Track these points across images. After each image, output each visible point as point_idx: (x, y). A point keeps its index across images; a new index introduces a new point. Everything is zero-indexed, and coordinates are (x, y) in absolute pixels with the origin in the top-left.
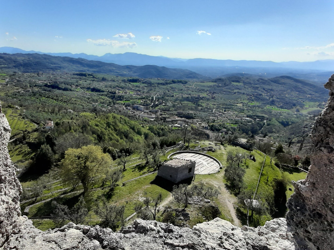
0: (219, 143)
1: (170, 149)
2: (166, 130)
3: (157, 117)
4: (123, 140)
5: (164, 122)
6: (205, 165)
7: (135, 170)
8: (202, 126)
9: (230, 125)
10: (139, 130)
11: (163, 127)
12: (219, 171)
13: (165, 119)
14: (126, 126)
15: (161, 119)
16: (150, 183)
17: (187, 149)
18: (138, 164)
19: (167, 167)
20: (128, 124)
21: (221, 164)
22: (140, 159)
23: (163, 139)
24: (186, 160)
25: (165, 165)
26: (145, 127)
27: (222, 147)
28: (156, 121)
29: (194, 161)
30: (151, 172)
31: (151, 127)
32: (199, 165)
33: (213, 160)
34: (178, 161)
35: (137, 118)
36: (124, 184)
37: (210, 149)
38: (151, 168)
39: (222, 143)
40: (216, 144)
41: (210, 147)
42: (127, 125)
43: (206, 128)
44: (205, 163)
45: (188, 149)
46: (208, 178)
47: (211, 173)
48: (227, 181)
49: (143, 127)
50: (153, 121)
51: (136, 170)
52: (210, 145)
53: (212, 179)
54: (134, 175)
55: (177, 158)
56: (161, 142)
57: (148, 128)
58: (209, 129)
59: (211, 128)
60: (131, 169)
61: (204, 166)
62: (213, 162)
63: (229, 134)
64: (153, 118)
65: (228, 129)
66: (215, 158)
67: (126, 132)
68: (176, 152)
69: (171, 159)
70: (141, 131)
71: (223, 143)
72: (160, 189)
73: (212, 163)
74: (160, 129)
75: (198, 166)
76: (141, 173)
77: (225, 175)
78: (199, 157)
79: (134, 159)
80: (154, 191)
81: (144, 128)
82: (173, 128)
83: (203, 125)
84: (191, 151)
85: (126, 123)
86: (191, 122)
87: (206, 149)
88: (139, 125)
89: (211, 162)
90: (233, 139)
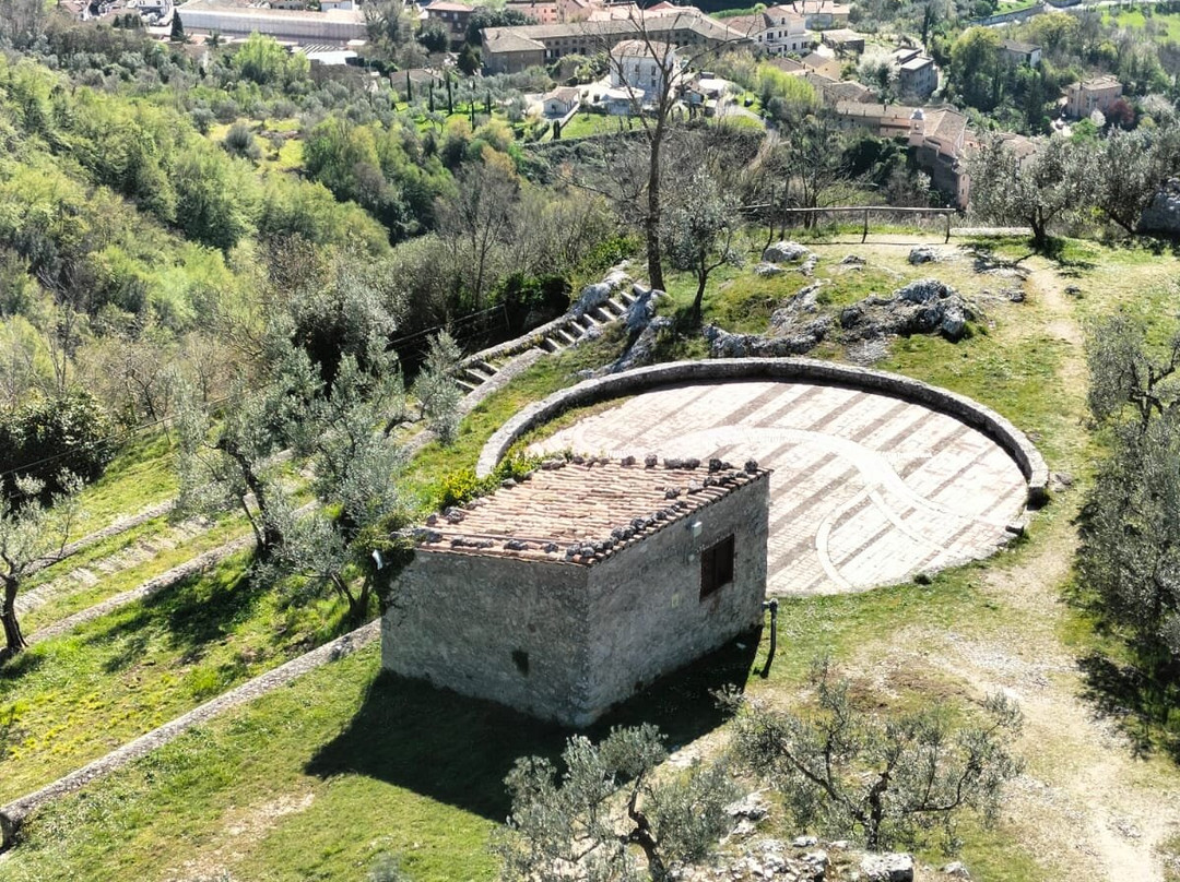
0: (1015, 241)
1: (508, 362)
2: (493, 157)
3: (378, 16)
4: (33, 320)
5: (466, 66)
6: (881, 490)
7: (140, 647)
8: (869, 73)
9: (1149, 29)
10: (193, 187)
11: (453, 125)
12: (1020, 537)
13: (478, 39)
14: (45, 161)
15: (435, 44)
16: (310, 769)
17: (691, 345)
18: (167, 577)
19: (468, 564)
20: (65, 138)
21: (1036, 459)
22: (177, 516)
23: (430, 269)
24: (670, 465)
25: (445, 545)
26: (260, 143)
27: (1042, 272)
28: (378, 66)
29: (751, 467)
30: (313, 642)
31: (326, 144)
32: (817, 497)
33: (955, 424)
34: (582, 488)
35: (152, 60)
36: (19, 824)
37: (921, 314)
38: (317, 593)
39: (1039, 231)
40: (982, 255)
41: (915, 296)
42: (55, 148)
43: (911, 86)
44: (874, 466)
45: (697, 344)
46: (910, 619)
47: (940, 562)
48: (1101, 627)
49: (238, 145)
50: (336, 71)
51: (153, 649)
52: (922, 268)
53: (947, 621)
54: (127, 701)
55: (577, 451)
56: (413, 302)
57: (293, 154)
58: (944, 93)
59: (966, 74)
60: (96, 640)
61: (868, 501)
62: (961, 447)
63: (1148, 120)
64: (333, 37)
65: (1134, 74)
66: (980, 395)
67: (57, 227)
68: (573, 390)
69: (511, 475)
70: (226, 196)
71: (1052, 232)
72: (418, 815)
73: (945, 453)
74: (430, 148)
75: (807, 505)
76: (202, 667)
77: (1076, 567)
78: (818, 415)
79: (120, 532)
80: (356, 851)
81: (253, 158)
82: (573, 128)
83: (879, 54)
84: (729, 354)
85: (33, 123)
86: (758, 34)
87: (881, 318)
88: (194, 137)
89: (936, 449)
90: (1150, 181)
